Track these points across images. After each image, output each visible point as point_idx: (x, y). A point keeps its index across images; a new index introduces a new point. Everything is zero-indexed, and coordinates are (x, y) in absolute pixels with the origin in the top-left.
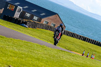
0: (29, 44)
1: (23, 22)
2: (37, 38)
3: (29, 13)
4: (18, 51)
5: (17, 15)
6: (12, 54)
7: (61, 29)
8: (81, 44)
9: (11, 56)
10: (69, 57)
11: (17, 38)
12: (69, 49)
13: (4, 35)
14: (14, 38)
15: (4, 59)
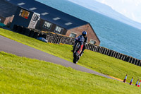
0: (49, 66)
1: (40, 34)
2: (61, 57)
3: (49, 22)
4: (33, 75)
5: (32, 25)
6: (25, 80)
7: (83, 39)
8: (123, 66)
9: (23, 82)
10: (105, 84)
11: (32, 58)
12: (106, 73)
13: (14, 53)
14: (29, 57)
15: (14, 86)
